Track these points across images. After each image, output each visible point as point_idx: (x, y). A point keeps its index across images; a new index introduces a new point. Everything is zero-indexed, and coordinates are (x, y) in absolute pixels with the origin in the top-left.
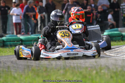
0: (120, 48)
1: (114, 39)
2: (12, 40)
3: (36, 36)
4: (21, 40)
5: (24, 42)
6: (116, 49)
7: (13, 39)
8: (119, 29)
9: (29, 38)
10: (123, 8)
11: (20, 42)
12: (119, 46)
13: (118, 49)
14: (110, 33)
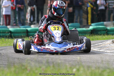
0: (103, 43)
1: (99, 33)
2: (2, 32)
3: (25, 29)
4: (11, 32)
5: (13, 34)
6: (100, 44)
7: (3, 30)
8: (105, 23)
9: (17, 30)
10: (109, 3)
11: (10, 33)
12: (103, 41)
13: (101, 43)
14: (95, 27)
